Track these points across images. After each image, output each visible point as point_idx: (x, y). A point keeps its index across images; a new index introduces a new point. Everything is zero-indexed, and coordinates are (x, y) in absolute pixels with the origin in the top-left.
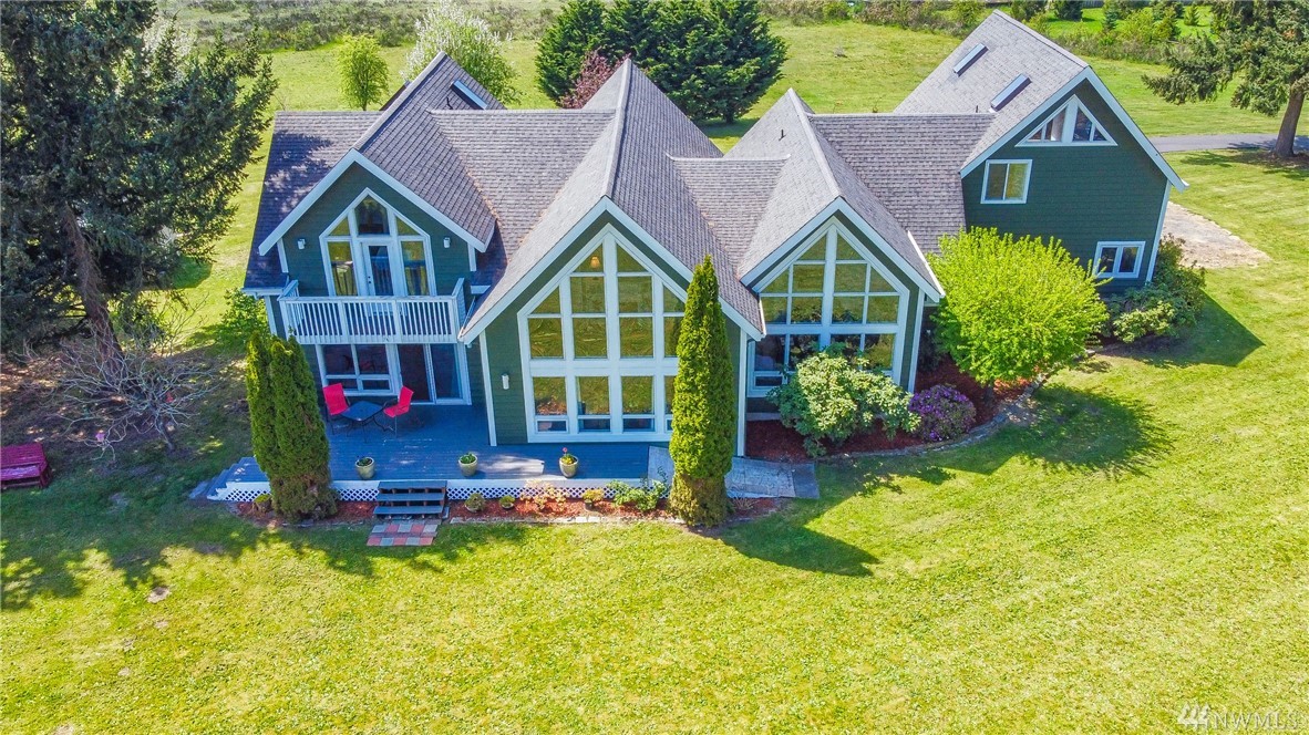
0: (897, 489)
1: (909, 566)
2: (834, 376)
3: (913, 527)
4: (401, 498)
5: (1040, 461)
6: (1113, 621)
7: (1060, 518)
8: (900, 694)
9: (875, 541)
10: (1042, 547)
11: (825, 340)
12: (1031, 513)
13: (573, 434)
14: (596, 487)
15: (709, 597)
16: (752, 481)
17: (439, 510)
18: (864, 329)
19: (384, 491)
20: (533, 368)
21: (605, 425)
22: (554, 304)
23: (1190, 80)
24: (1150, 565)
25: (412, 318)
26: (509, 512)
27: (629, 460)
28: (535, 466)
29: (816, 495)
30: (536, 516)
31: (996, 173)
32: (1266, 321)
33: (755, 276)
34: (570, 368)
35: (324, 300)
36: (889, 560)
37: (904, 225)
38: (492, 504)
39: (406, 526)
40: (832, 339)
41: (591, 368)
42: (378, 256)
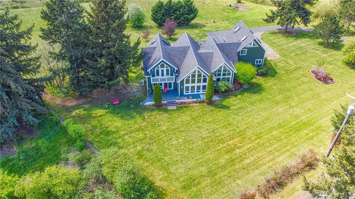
0: (231, 98)
1: (234, 108)
2: (224, 84)
3: (234, 103)
4: (170, 103)
5: (249, 93)
6: (258, 112)
7: (252, 100)
8: (236, 122)
9: (230, 105)
10: (250, 104)
11: (221, 79)
12: (248, 100)
13: (190, 93)
14: (195, 100)
15: (212, 113)
16: (215, 98)
17: (175, 104)
18: (226, 77)
19: (168, 102)
20: (185, 85)
21: (194, 92)
22: (189, 77)
23: (270, 19)
24: (262, 106)
25: (168, 79)
26: (184, 104)
27: (198, 96)
28: (186, 98)
29: (222, 99)
30: (188, 104)
31: (242, 51)
32: (279, 69)
33: (213, 71)
34: (190, 85)
35: (156, 77)
36: (232, 107)
37: (230, 60)
38: (182, 103)
39: (172, 107)
40: (222, 78)
41: (193, 85)
42: (163, 71)
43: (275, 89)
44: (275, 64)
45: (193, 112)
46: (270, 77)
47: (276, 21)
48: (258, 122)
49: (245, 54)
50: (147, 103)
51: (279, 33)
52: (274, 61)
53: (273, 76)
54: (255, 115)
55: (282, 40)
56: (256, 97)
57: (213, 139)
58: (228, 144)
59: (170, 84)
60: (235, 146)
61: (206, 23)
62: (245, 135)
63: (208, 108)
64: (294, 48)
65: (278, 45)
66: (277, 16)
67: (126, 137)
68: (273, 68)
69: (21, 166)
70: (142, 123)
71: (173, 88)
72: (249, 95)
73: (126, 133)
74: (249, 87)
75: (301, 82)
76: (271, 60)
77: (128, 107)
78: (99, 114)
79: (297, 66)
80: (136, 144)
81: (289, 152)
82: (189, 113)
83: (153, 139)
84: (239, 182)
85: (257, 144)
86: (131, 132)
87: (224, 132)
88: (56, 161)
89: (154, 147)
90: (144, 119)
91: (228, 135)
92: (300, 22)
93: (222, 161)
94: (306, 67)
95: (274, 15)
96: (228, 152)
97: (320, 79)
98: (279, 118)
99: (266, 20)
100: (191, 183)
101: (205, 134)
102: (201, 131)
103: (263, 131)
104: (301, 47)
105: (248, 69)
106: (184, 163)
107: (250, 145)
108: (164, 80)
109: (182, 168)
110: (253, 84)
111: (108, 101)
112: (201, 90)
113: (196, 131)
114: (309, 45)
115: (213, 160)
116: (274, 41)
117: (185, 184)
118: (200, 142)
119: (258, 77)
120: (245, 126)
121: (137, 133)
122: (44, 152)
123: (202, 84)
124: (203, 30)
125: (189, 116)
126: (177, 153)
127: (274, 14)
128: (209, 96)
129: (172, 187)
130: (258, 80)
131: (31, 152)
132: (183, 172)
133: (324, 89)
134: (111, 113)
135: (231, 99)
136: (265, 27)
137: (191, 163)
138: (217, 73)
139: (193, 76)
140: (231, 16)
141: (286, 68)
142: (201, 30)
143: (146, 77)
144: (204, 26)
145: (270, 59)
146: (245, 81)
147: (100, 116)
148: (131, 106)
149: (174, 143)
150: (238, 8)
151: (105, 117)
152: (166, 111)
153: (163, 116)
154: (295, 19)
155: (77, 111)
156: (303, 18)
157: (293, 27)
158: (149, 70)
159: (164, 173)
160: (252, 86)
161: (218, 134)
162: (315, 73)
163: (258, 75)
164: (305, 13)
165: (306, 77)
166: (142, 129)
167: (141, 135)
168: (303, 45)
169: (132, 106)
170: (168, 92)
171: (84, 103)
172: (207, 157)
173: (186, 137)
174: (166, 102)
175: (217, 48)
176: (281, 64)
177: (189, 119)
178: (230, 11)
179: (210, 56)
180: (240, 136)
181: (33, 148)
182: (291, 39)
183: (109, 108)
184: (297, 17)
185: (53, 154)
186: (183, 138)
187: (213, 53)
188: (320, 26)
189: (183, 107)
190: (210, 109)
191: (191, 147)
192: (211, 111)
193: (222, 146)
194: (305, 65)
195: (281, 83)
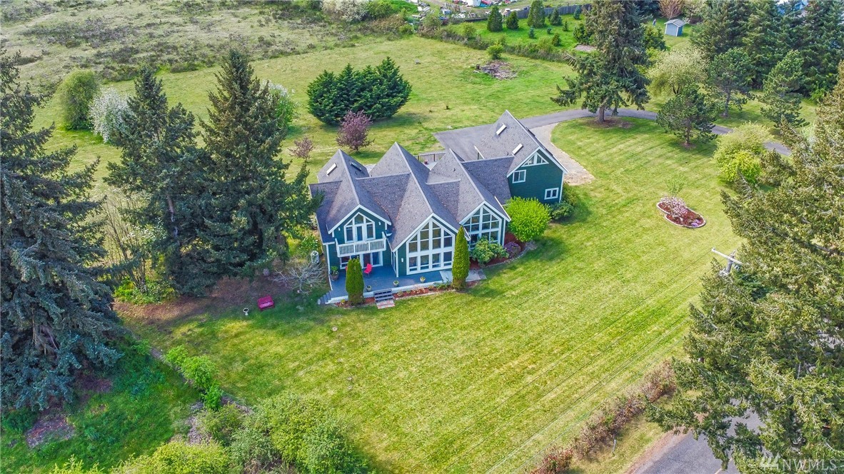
0: (505, 273)
1: (513, 293)
2: (486, 246)
3: (512, 283)
4: (381, 295)
5: (539, 260)
6: (561, 298)
7: (546, 275)
8: (519, 321)
9: (504, 288)
10: (543, 283)
11: (480, 235)
12: (539, 275)
13: (419, 271)
14: (431, 284)
15: (470, 308)
16: (473, 277)
17: (392, 297)
18: (490, 230)
19: (376, 294)
20: (409, 255)
21: (428, 267)
22: (415, 238)
23: (566, 98)
24: (567, 284)
25: (373, 246)
26: (410, 294)
27: (435, 276)
28: (412, 281)
29: (485, 278)
30: (417, 294)
31: (517, 174)
32: (594, 205)
33: (463, 222)
34: (419, 254)
35: (347, 243)
36: (508, 292)
37: (494, 195)
38: (405, 293)
39: (385, 302)
40: (483, 234)
41: (425, 253)
42: (359, 229)
43: (590, 248)
44: (585, 194)
45: (429, 309)
46: (578, 224)
47: (581, 101)
48: (562, 317)
49: (522, 179)
50: (333, 300)
51: (588, 124)
52: (583, 189)
53: (584, 221)
54: (557, 305)
55: (595, 141)
56: (554, 268)
57: (479, 360)
58: (510, 368)
59: (376, 255)
60: (524, 369)
61: (431, 111)
62: (540, 346)
63: (459, 299)
64: (621, 157)
65: (588, 153)
66: (581, 91)
67: (301, 373)
68: (583, 204)
69: (92, 454)
70: (328, 342)
71: (381, 264)
72: (539, 264)
73: (298, 366)
74: (539, 248)
75: (641, 229)
76: (576, 186)
77: (292, 312)
78: (235, 331)
79: (631, 195)
80: (323, 385)
81: (628, 371)
82: (422, 312)
83: (357, 373)
84: (538, 437)
85: (566, 361)
86: (310, 363)
87: (499, 344)
88: (166, 437)
89: (363, 388)
90: (330, 334)
91: (507, 349)
92: (628, 100)
93: (501, 400)
94: (649, 197)
95: (574, 89)
96: (510, 383)
97: (676, 220)
98: (602, 307)
99: (557, 101)
100: (446, 448)
101: (460, 352)
102: (452, 346)
103: (573, 334)
104: (637, 155)
105: (531, 211)
106: (427, 412)
107: (553, 364)
108: (364, 247)
109: (425, 422)
110: (546, 241)
111: (247, 302)
112: (442, 262)
113: (441, 348)
114: (651, 148)
115: (483, 401)
116: (579, 144)
117: (436, 453)
118: (453, 370)
119: (554, 225)
120: (539, 328)
121: (321, 363)
122: (134, 421)
123: (442, 250)
124: (426, 129)
125: (424, 319)
126: (410, 395)
127: (574, 87)
128: (460, 273)
129: (411, 460)
130: (554, 232)
131: (104, 423)
132: (428, 430)
133: (686, 240)
134: (260, 327)
135: (504, 275)
136: (557, 114)
137: (442, 412)
138: (471, 224)
139: (424, 234)
140: (483, 92)
141: (608, 201)
142: (422, 129)
143: (327, 244)
144: (426, 119)
145: (574, 184)
146: (528, 236)
147: (236, 336)
148: (298, 309)
149: (401, 375)
150: (495, 72)
151: (248, 336)
152: (374, 311)
153: (369, 323)
154: (617, 95)
155: (184, 329)
156: (633, 92)
157: (615, 111)
158: (331, 231)
159: (390, 437)
160: (544, 244)
161: (488, 349)
162: (667, 209)
163: (554, 220)
164: (635, 81)
165: (649, 217)
166: (331, 355)
167: (331, 367)
168: (640, 149)
169: (301, 308)
170: (374, 272)
171: (195, 312)
172: (470, 397)
173: (423, 362)
174: (372, 293)
175: (466, 173)
176: (597, 194)
177: (424, 324)
178: (478, 80)
179: (453, 190)
180: (531, 349)
181: (107, 414)
182: (615, 138)
183: (251, 316)
184: (622, 91)
185: (155, 422)
186: (418, 363)
187: (457, 184)
188: (668, 108)
189: (409, 300)
190: (464, 300)
191: (436, 380)
192: (467, 304)
193: (497, 371)
194: (645, 192)
195: (602, 233)
